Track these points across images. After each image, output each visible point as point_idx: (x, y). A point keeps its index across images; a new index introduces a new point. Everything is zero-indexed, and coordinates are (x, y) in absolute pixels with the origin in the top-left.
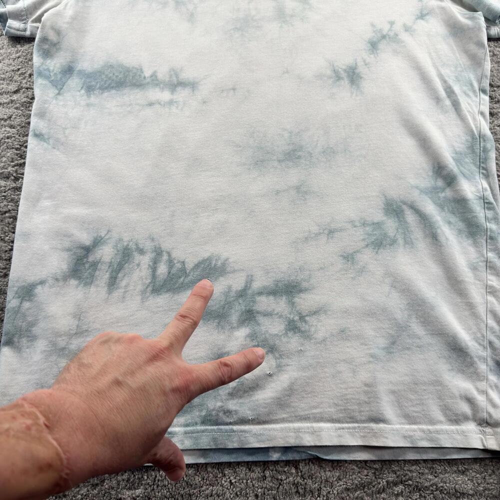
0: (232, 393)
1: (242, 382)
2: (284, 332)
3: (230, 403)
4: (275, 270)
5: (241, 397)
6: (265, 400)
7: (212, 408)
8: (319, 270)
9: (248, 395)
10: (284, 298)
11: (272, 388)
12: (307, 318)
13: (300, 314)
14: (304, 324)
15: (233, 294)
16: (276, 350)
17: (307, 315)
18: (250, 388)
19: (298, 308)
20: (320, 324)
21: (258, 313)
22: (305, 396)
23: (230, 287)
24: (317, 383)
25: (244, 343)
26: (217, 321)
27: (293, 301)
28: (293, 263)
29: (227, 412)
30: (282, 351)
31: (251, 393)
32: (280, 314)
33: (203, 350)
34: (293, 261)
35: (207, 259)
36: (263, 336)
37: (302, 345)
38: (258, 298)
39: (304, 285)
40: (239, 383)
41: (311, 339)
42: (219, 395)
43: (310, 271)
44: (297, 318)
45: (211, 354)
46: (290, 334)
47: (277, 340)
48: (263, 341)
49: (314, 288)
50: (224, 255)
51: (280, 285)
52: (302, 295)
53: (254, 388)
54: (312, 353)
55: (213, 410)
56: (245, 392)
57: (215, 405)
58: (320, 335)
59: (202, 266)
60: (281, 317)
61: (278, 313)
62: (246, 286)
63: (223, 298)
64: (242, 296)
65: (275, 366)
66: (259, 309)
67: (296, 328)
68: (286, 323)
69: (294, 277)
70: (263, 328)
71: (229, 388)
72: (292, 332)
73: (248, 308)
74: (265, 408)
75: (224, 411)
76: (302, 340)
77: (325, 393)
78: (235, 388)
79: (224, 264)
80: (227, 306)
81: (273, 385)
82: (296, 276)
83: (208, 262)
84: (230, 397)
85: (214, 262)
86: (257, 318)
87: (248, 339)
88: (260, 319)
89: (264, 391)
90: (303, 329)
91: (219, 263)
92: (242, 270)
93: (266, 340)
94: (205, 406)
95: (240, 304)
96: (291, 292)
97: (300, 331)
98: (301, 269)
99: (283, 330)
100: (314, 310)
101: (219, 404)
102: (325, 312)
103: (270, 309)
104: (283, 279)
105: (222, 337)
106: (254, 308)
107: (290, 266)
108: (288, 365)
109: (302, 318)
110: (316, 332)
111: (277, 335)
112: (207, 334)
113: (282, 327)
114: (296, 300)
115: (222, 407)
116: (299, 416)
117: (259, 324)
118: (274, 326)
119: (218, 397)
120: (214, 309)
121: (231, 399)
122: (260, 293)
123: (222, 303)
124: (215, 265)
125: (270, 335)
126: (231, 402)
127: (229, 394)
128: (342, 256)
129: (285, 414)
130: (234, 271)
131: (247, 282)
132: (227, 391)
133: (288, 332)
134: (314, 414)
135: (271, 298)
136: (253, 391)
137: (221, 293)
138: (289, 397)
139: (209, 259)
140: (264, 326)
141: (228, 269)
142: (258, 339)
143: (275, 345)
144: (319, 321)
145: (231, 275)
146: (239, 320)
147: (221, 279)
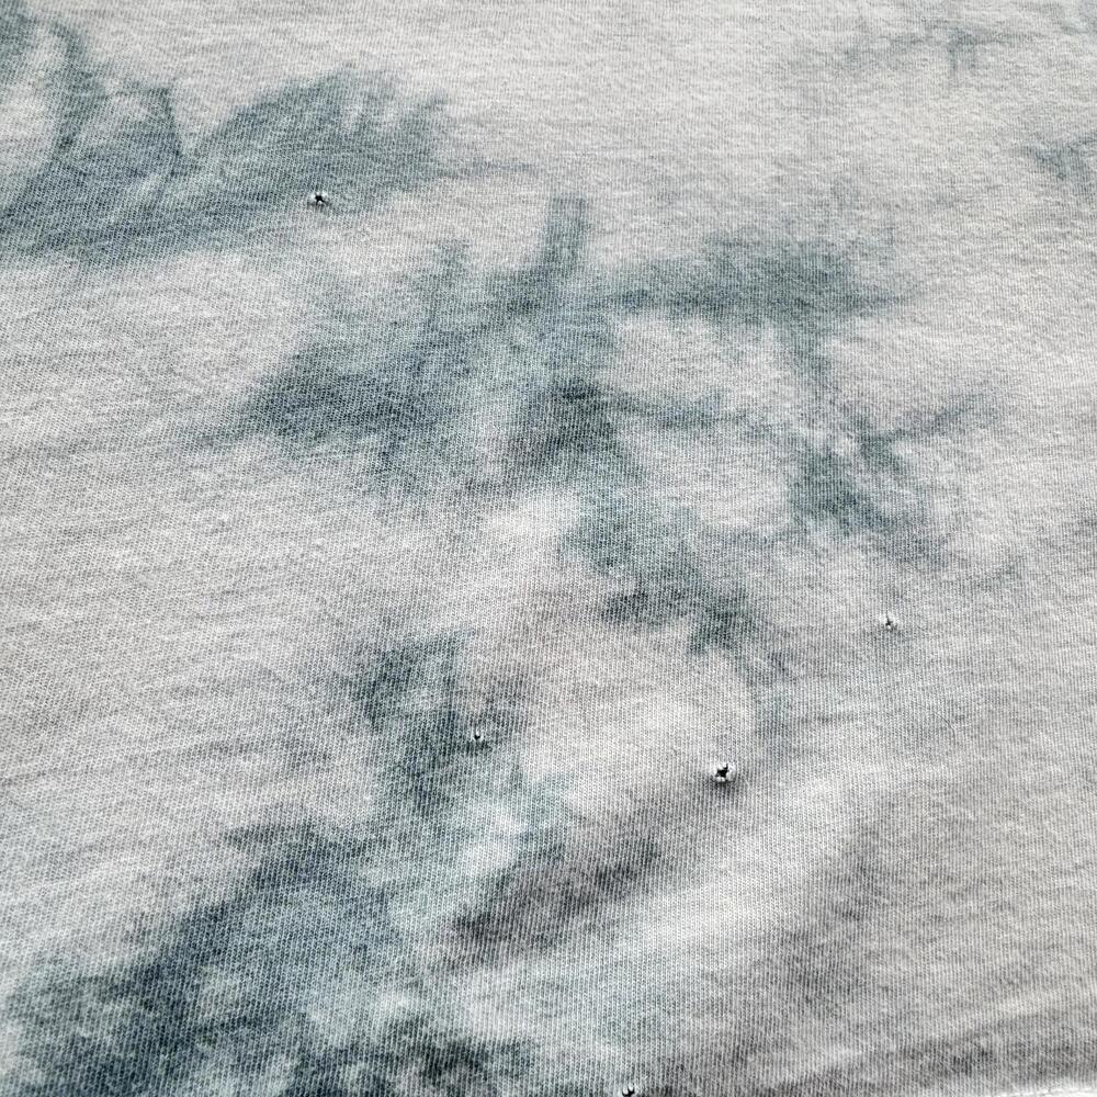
0: (485, 918)
1: (550, 833)
2: (786, 520)
3: (474, 990)
4: (709, 186)
5: (544, 942)
6: (708, 953)
7: (338, 1038)
8: (929, 208)
9: (591, 928)
10: (769, 333)
11: (742, 869)
12: (903, 450)
13: (862, 423)
14: (887, 478)
15: (473, 290)
16: (749, 626)
17: (900, 433)
18: (602, 877)
19: (848, 393)
20: (973, 478)
21: (626, 405)
22: (949, 909)
23: (453, 255)
24: (1007, 826)
25: (553, 581)
26: (372, 440)
27: (818, 352)
28: (797, 161)
29: (450, 1066)
30: (786, 635)
31: (610, 910)
32: (753, 418)
33: (277, 623)
34: (798, 152)
35: (317, 90)
36: (670, 543)
37: (895, 596)
38: (627, 326)
39: (867, 273)
40: (532, 847)
41: (938, 563)
42: (392, 937)
43: (887, 206)
44: (846, 446)
45: (336, 650)
46: (822, 533)
47: (752, 563)
48: (667, 574)
49: (914, 293)
50: (419, 82)
51: (739, 261)
52: (864, 326)
53: (626, 872)
54: (959, 645)
55: (350, 1052)
56: (573, 903)
57: (363, 1017)
58: (986, 541)
59: (285, 121)
60: (757, 434)
61: (741, 417)
62: (552, 257)
63: (414, 309)
64: (527, 307)
65: (749, 728)
66: (633, 387)
67: (851, 500)
68: (793, 470)
69: (813, 234)
70: (662, 500)
71: (463, 882)
72: (831, 523)
73: (566, 374)
74: (717, 1008)
75: (428, 1051)
76: (889, 569)
77: (1060, 882)
78: (503, 882)
79: (415, 127)
80: (438, 354)
81: (749, 848)
82: (822, 227)
83: (319, 102)
84: (474, 948)
85: (354, 110)
86: (622, 438)
87: (578, 561)
88: (640, 440)
89: (692, 893)
90: (887, 508)
91: (390, 116)
92: (525, 167)
93: (681, 567)
94: (288, 1027)
95: (516, 349)
96: (802, 303)
97: (872, 519)
98: (843, 196)
99: (780, 511)
100: (936, 404)
101: (393, 1004)
102: (993, 417)
103: (693, 392)
104: (756, 237)
105: (411, 540)
106: (603, 377)
107: (781, 172)
108: (825, 720)
109: (874, 447)
110: (960, 520)
111: (743, 538)
112: (309, 521)
113: (773, 492)
114: (832, 346)
115: (413, 1025)
116: (930, 1047)
117: (636, 475)
118: (725, 482)
119: (386, 951)
120: (356, 367)
121: (478, 960)
122: (635, 301)
123: (410, 337)
124: (364, 125)
125: (707, 534)
126: (479, 981)
127: (461, 923)
128: (1028, 151)
129: (839, 1038)
130: (479, 169)
131: (553, 235)
132: (450, 909)
133: (811, 523)
134: (1012, 1025)
135: (699, 328)
136: (619, 897)
137: (401, 278)
138: (852, 925)
139: (327, 93)
140: (665, 481)
141: (444, 154)
142: (640, 560)
143: (742, 595)
144: (969, 465)
145: (459, 189)
146: (516, 444)
147: (400, 201)
